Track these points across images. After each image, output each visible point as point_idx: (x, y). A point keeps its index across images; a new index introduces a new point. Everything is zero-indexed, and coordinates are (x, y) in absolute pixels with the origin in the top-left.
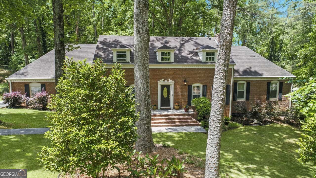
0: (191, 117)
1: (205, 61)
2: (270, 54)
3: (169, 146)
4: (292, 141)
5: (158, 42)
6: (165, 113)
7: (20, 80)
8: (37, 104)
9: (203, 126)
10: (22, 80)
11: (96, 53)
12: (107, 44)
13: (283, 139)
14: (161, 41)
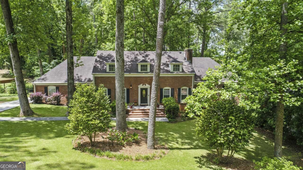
0: (160, 111)
1: (172, 71)
3: (139, 129)
5: (141, 56)
6: (142, 108)
7: (41, 84)
8: (53, 101)
9: (167, 118)
10: (43, 84)
11: (95, 65)
12: (103, 58)
14: (143, 55)
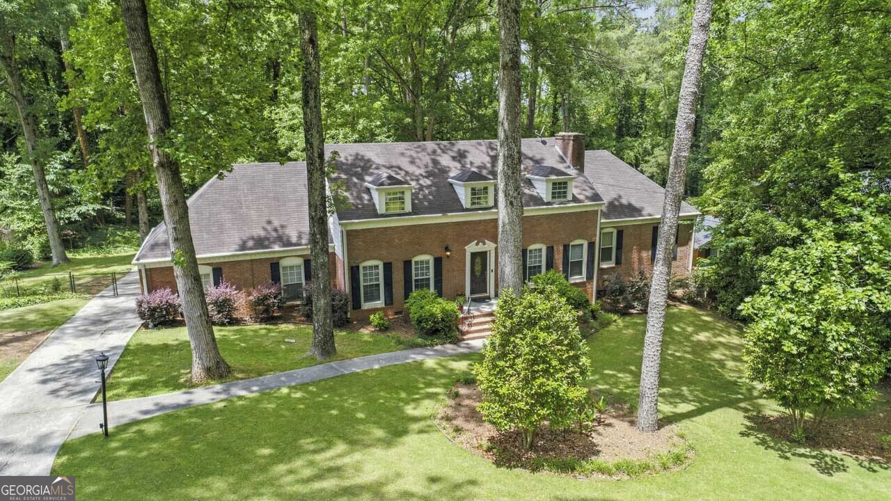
1: (550, 199)
2: (620, 121)
4: (703, 336)
5: (446, 156)
12: (344, 167)
13: (688, 338)
14: (451, 153)
